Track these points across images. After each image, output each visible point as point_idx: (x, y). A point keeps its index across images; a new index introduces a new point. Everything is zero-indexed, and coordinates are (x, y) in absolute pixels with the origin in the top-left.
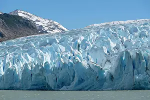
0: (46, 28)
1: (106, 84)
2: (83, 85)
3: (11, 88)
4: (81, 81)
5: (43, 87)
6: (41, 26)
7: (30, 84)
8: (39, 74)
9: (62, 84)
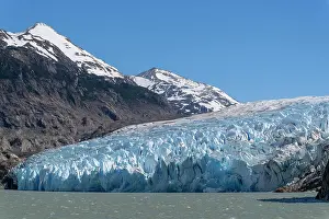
0: (198, 99)
1: (147, 188)
2: (128, 188)
3: (73, 190)
4: (127, 184)
5: (98, 189)
6: (190, 96)
7: (88, 187)
8: (95, 179)
9: (113, 187)
